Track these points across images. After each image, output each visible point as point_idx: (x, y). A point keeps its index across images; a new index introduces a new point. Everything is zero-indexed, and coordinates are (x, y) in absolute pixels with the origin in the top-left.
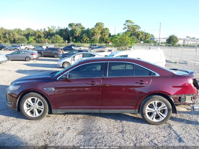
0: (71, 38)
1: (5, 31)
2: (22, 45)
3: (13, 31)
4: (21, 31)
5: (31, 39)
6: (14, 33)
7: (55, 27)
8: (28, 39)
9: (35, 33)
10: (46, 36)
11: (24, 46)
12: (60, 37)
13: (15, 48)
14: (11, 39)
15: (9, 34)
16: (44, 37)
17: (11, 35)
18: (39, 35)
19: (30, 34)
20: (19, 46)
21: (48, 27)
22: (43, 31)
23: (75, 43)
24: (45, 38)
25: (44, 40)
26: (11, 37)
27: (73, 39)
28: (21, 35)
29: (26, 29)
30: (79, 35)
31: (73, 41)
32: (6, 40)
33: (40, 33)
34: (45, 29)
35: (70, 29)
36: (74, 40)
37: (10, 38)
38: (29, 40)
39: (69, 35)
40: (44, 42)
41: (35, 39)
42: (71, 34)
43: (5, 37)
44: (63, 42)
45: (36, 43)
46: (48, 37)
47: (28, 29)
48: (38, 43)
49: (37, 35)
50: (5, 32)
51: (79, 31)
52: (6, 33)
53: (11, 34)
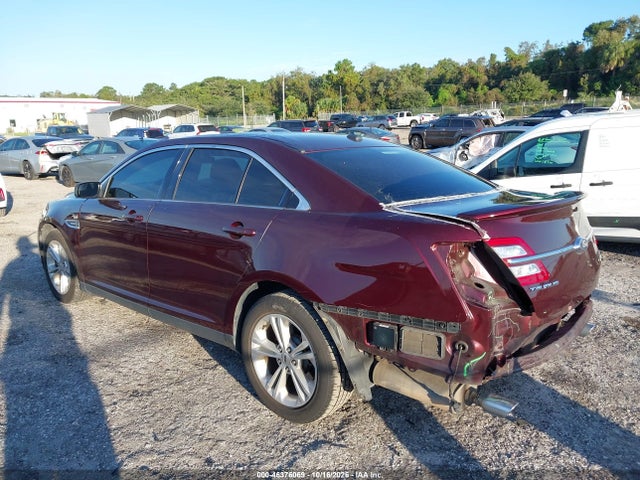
0: (584, 80)
1: (378, 75)
2: (402, 115)
3: (398, 73)
4: (421, 71)
5: (445, 93)
6: (399, 78)
7: (533, 46)
8: (435, 95)
9: (460, 73)
10: (493, 82)
11: (408, 115)
12: (538, 79)
13: (382, 122)
14: (391, 98)
15: (386, 84)
16: (487, 84)
17: (393, 87)
18: (473, 78)
19: (448, 77)
20: (391, 118)
21: (507, 50)
22: (486, 63)
23: (599, 96)
24: (490, 89)
25: (485, 94)
26: (390, 93)
27: (592, 82)
28: (417, 82)
29: (436, 63)
30: (622, 64)
31: (591, 89)
32: (377, 100)
33: (477, 71)
34: (493, 56)
35: (587, 46)
36: (598, 86)
37: (388, 96)
38: (440, 97)
39: (577, 69)
40: (485, 101)
41: (458, 93)
42: (588, 65)
43: (376, 93)
44: (552, 98)
45: (459, 105)
46: (500, 82)
47: (443, 64)
48: (465, 104)
49: (465, 80)
50: (377, 79)
51: (622, 49)
52: (380, 81)
53: (392, 82)
